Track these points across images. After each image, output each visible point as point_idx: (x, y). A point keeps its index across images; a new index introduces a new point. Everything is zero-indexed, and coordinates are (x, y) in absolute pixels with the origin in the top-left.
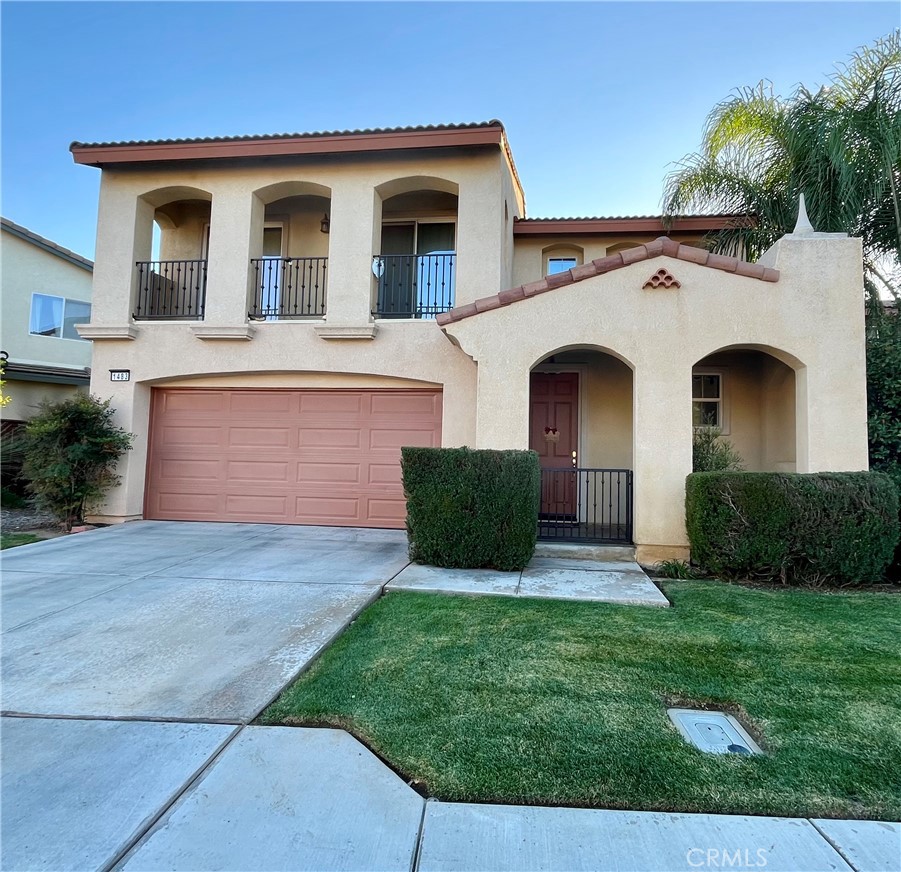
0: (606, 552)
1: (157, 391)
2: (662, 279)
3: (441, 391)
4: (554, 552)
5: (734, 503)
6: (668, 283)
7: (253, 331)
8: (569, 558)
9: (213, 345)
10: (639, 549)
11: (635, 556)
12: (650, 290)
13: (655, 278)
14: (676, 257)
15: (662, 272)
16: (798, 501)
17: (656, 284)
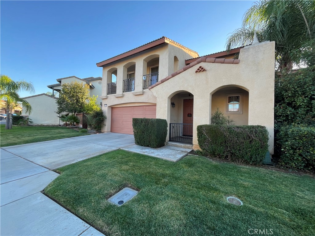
0: (185, 146)
1: (112, 108)
2: (200, 69)
3: (156, 105)
4: (173, 145)
5: (206, 134)
6: (202, 70)
7: (124, 95)
8: (176, 146)
9: (118, 98)
10: (194, 146)
11: (193, 148)
12: (198, 73)
13: (198, 69)
14: (205, 62)
15: (200, 67)
16: (227, 134)
17: (199, 71)
